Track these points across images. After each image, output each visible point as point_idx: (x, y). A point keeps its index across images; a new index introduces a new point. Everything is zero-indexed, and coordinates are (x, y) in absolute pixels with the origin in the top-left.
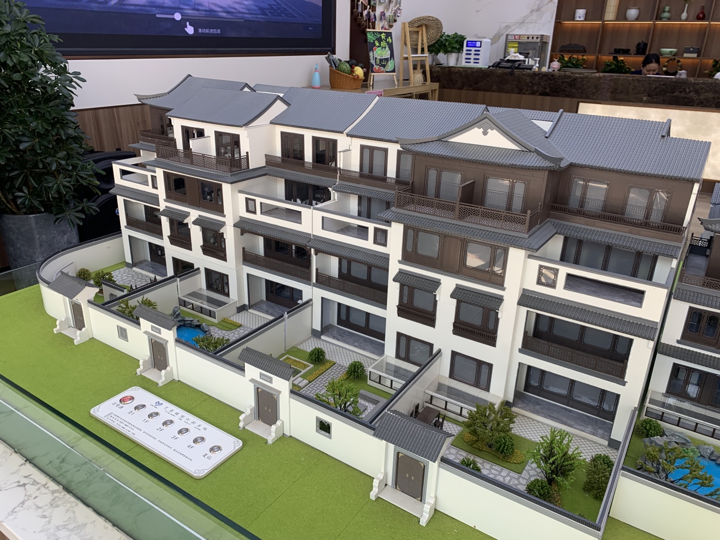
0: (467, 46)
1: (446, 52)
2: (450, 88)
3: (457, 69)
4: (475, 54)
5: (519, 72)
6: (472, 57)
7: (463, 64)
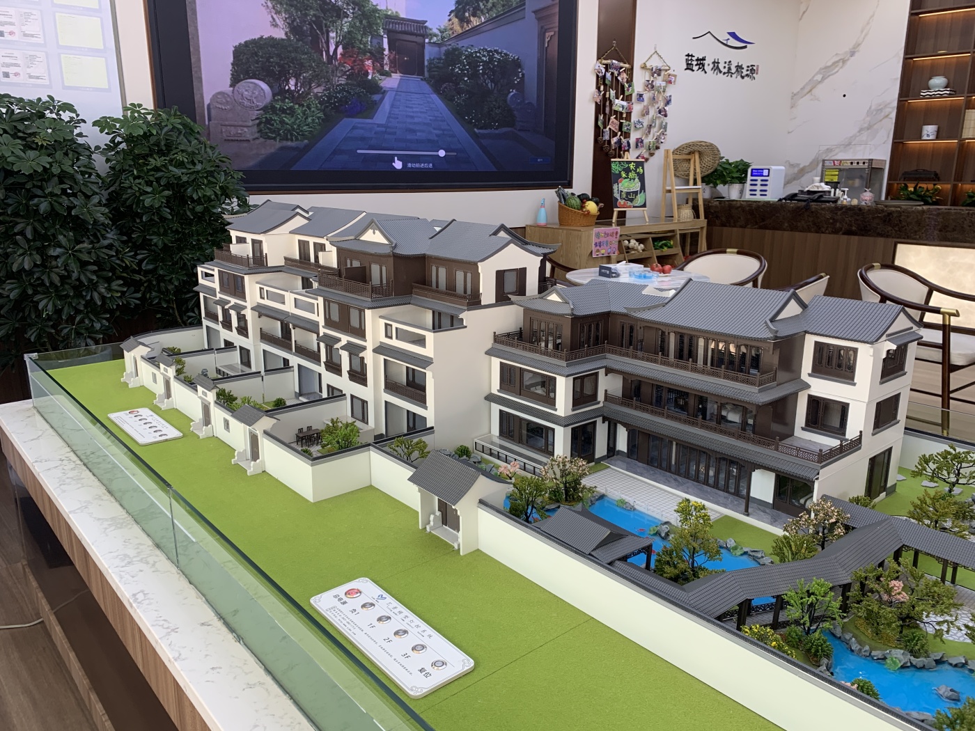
0: (752, 175)
1: (725, 183)
2: (730, 226)
3: (739, 203)
4: (762, 185)
5: (817, 205)
6: (758, 188)
7: (748, 196)
